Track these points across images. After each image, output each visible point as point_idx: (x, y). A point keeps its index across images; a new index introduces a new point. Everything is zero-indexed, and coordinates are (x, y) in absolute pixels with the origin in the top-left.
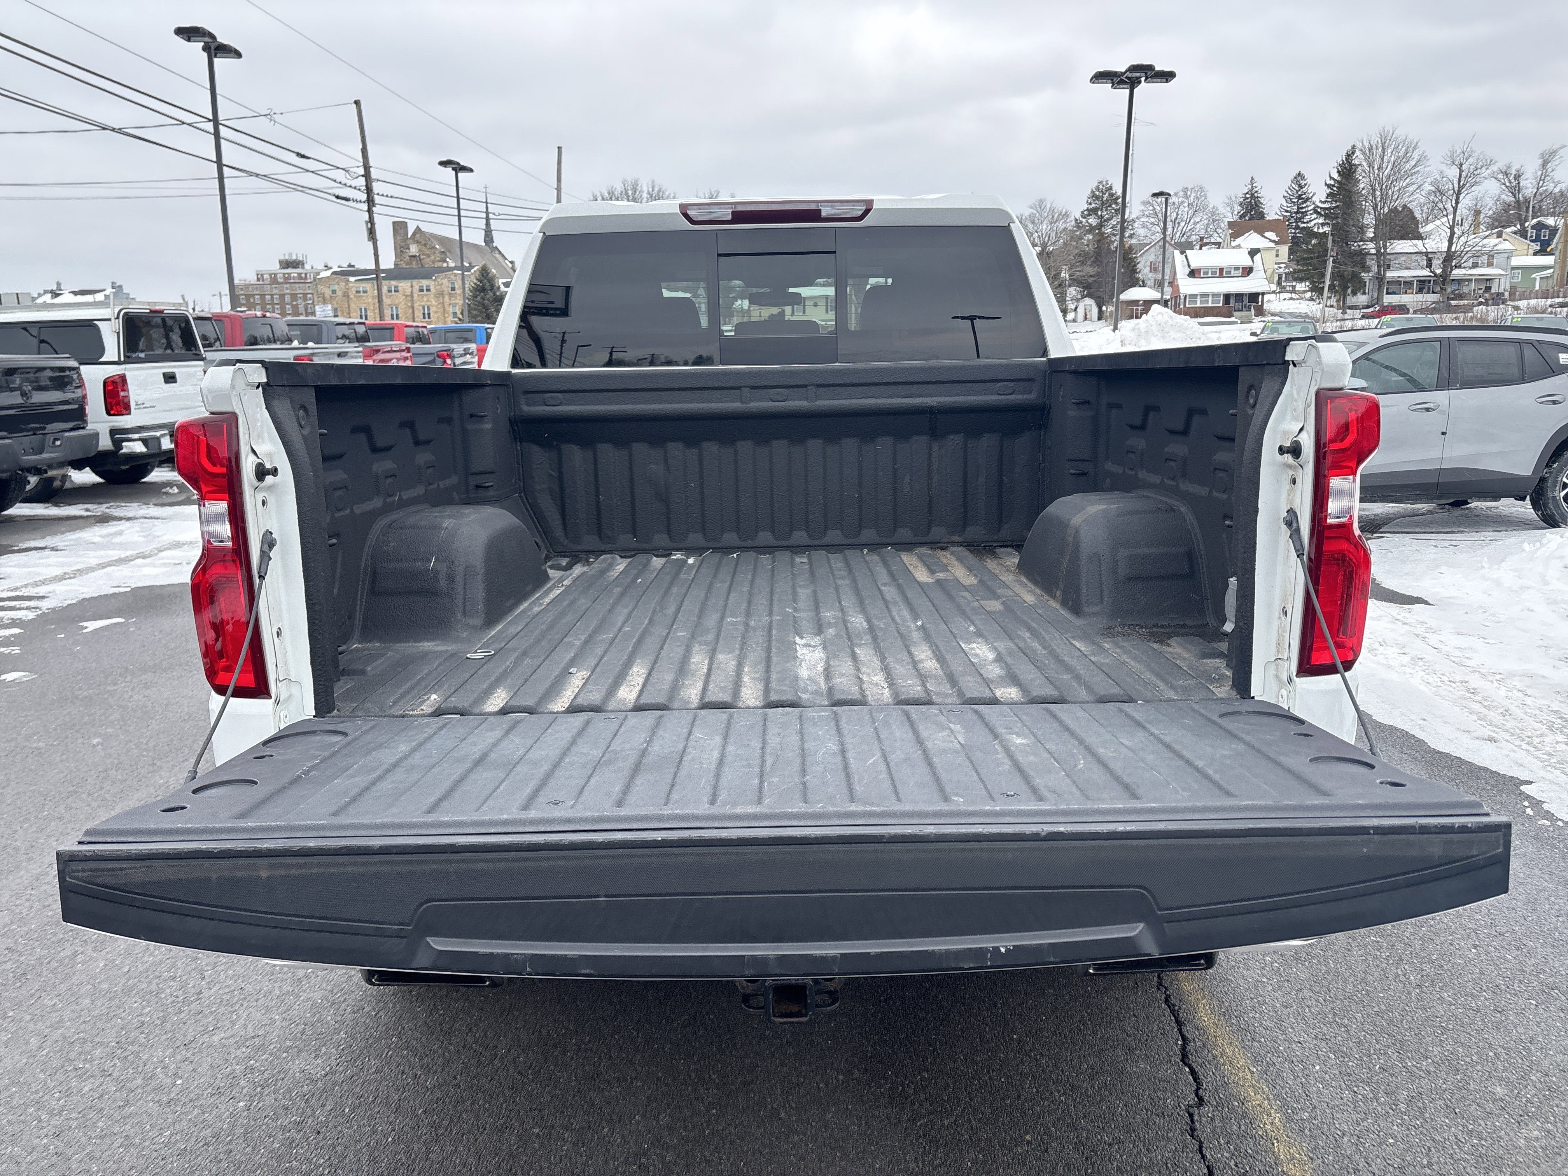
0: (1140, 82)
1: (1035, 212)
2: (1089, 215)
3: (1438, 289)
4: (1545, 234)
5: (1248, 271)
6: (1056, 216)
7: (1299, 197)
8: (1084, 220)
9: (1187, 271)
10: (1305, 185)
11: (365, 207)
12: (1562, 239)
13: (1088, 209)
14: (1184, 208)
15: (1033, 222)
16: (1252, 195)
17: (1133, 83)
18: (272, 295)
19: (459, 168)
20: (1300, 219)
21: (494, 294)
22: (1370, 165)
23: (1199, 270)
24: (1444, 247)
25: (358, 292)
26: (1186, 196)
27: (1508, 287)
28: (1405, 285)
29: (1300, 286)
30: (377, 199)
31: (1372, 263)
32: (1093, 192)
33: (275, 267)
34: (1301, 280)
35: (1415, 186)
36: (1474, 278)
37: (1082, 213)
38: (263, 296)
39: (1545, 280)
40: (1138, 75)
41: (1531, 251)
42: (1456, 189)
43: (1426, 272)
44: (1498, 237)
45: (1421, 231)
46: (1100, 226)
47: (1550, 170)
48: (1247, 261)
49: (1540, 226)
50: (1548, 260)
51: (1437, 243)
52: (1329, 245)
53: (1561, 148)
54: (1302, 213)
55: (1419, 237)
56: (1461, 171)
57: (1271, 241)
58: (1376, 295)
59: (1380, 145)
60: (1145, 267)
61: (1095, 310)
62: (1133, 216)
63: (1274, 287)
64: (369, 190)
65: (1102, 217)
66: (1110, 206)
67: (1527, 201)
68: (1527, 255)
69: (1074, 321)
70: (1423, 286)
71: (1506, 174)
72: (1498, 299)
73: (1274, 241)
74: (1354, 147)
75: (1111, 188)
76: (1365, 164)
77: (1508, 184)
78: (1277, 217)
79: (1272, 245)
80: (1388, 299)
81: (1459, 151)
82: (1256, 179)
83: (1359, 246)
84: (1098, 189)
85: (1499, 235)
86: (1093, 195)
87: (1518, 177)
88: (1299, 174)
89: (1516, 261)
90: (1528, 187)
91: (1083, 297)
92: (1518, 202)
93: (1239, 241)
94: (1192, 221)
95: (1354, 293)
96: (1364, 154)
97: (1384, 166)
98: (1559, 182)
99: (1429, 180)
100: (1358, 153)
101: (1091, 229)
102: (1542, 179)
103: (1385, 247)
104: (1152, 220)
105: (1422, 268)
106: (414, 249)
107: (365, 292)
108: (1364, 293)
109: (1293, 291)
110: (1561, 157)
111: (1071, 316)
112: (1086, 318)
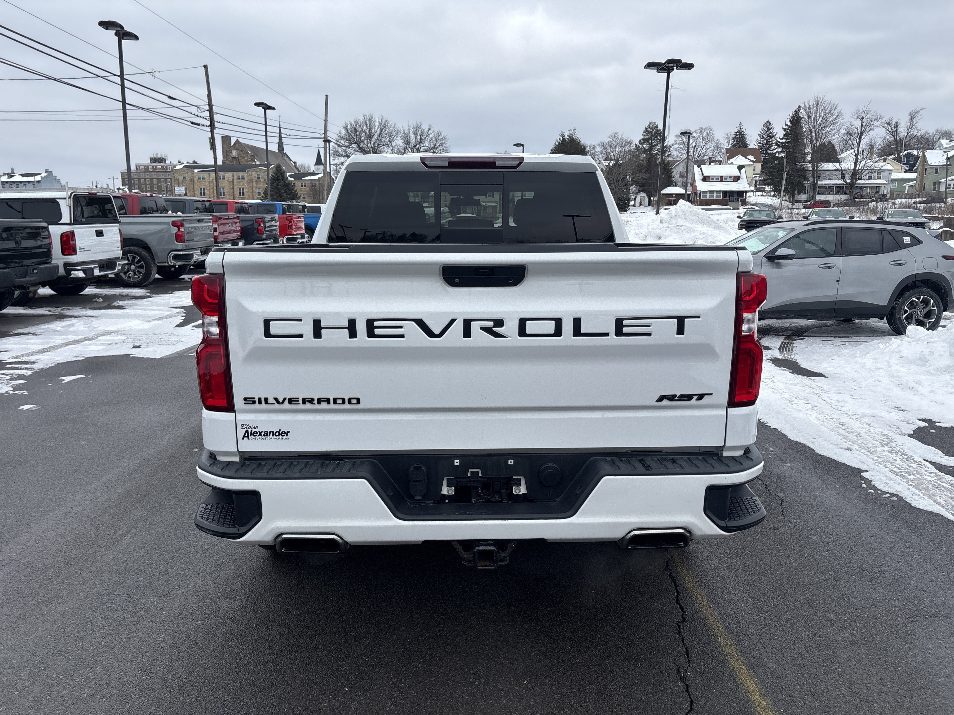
0: (673, 69)
1: (612, 140)
2: (644, 142)
3: (848, 192)
4: (912, 160)
5: (737, 179)
6: (624, 143)
7: (768, 135)
8: (641, 145)
9: (701, 177)
10: (771, 128)
11: (209, 129)
12: (921, 163)
13: (643, 139)
14: (700, 140)
15: (610, 146)
16: (740, 133)
17: (669, 70)
18: (145, 179)
19: (267, 107)
20: (768, 148)
21: (284, 182)
22: (809, 118)
23: (708, 177)
24: (852, 167)
25: (200, 178)
26: (701, 133)
27: (889, 191)
28: (829, 189)
29: (768, 188)
31: (810, 175)
32: (646, 129)
33: (147, 162)
34: (768, 185)
35: (835, 131)
36: (869, 186)
37: (640, 141)
38: (139, 179)
39: (911, 188)
40: (672, 65)
41: (903, 170)
42: (859, 133)
43: (841, 182)
44: (883, 162)
45: (839, 157)
46: (651, 149)
47: (915, 122)
48: (736, 172)
49: (909, 155)
50: (913, 176)
51: (848, 164)
52: (785, 164)
53: (922, 110)
54: (770, 144)
55: (838, 161)
56: (863, 122)
57: (751, 161)
58: (812, 194)
59: (815, 106)
60: (677, 174)
61: (646, 199)
62: (670, 144)
63: (752, 188)
64: (212, 119)
65: (651, 144)
66: (656, 137)
67: (901, 140)
68: (901, 173)
69: (634, 206)
70: (839, 189)
71: (889, 124)
72: (883, 199)
73: (752, 161)
74: (800, 107)
75: (657, 127)
76: (806, 117)
77: (890, 130)
78: (754, 147)
79: (752, 163)
80: (819, 197)
81: (861, 110)
82: (742, 124)
83: (802, 165)
84: (649, 127)
85: (885, 161)
86: (646, 131)
87: (896, 126)
88: (768, 122)
89: (894, 176)
90: (902, 132)
91: (640, 191)
92: (896, 141)
93: (732, 160)
94: (705, 147)
95: (799, 193)
96: (806, 111)
97: (817, 118)
98: (920, 130)
99: (843, 127)
100: (802, 110)
101: (645, 151)
102: (911, 127)
103: (817, 166)
104: (682, 146)
105: (839, 179)
106: (234, 153)
107: (204, 178)
108: (805, 193)
109: (764, 191)
110: (921, 115)
111: (632, 203)
112: (641, 204)
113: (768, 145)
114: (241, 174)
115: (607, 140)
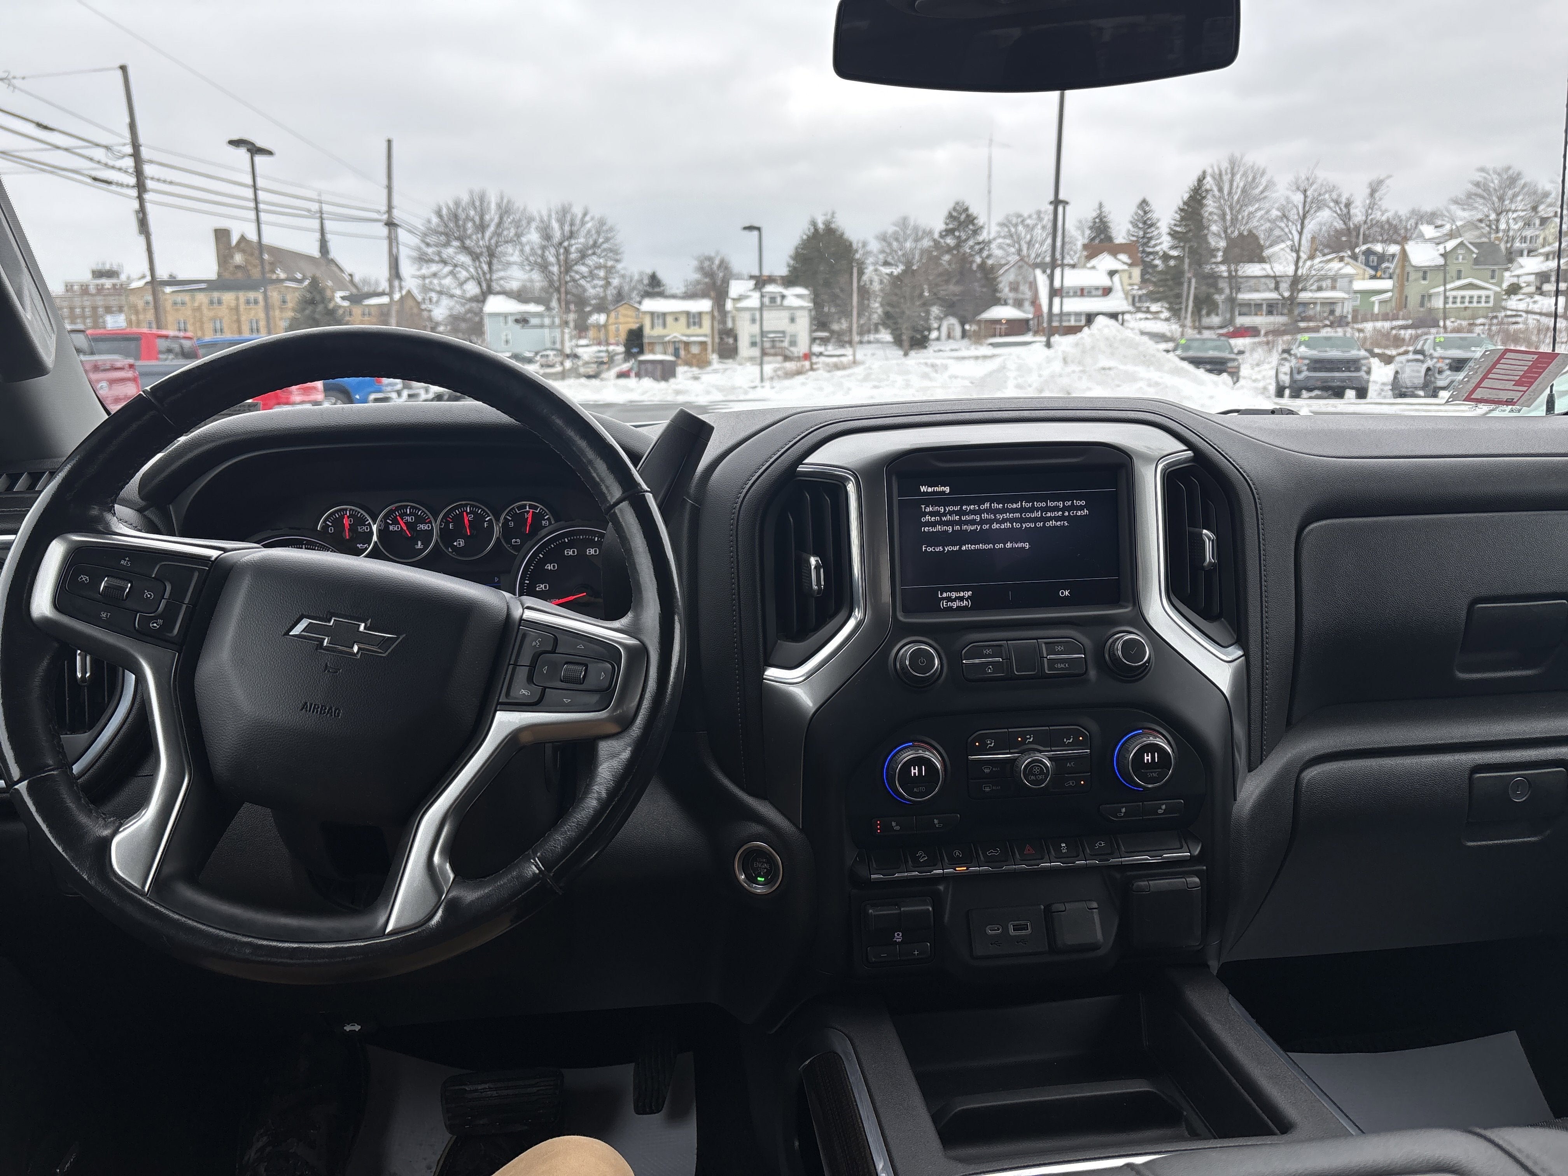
1: (899, 229)
2: (946, 235)
3: (1286, 311)
4: (1373, 259)
5: (1107, 291)
6: (919, 234)
7: (1145, 223)
8: (942, 240)
9: (1049, 290)
10: (1150, 211)
11: (134, 193)
12: (1400, 264)
13: (945, 230)
15: (897, 240)
16: (1101, 220)
18: (83, 308)
19: (255, 150)
20: (1147, 243)
21: (326, 307)
22: (1221, 190)
24: (1291, 270)
25: (175, 303)
26: (1040, 219)
27: (1350, 310)
28: (1255, 308)
29: (1154, 307)
30: (150, 184)
31: (1223, 284)
32: (950, 213)
33: (86, 276)
34: (1156, 300)
35: (1262, 212)
36: (1319, 301)
37: (940, 233)
38: (72, 309)
39: (1384, 304)
41: (1367, 276)
42: (1301, 213)
43: (1274, 295)
44: (1340, 261)
45: (1264, 254)
46: (958, 246)
47: (1378, 199)
48: (1106, 282)
49: (1368, 253)
50: (1387, 284)
51: (1284, 266)
52: (1186, 267)
53: (1387, 178)
54: (1148, 238)
55: (1262, 260)
56: (1306, 197)
57: (1124, 263)
58: (1228, 316)
59: (1229, 170)
60: (1005, 287)
61: (958, 329)
62: (992, 236)
63: (1131, 308)
64: (139, 173)
65: (959, 237)
66: (967, 226)
67: (1357, 228)
68: (1364, 279)
69: (938, 339)
70: (1271, 308)
71: (1337, 202)
72: (1341, 322)
73: (1126, 263)
74: (1204, 173)
75: (967, 209)
76: (1215, 189)
77: (1339, 212)
78: (1124, 241)
79: (1126, 267)
80: (1242, 321)
81: (1303, 177)
82: (1104, 204)
83: (1211, 268)
84: (954, 209)
85: (1341, 259)
86: (950, 216)
87: (1348, 205)
88: (1144, 201)
89: (1359, 285)
90: (1358, 215)
91: (946, 316)
92: (1349, 229)
93: (1094, 262)
94: (1046, 243)
95: (1208, 314)
96: (1214, 179)
97: (1234, 191)
98: (1386, 211)
99: (1276, 205)
100: (1209, 179)
101: (949, 249)
102: (1371, 206)
103: (1236, 271)
104: (1008, 241)
105: (1271, 291)
106: (238, 258)
107: (183, 303)
108: (1217, 315)
109: (1148, 311)
110: (1388, 187)
111: (934, 335)
112: (949, 337)
113: (1146, 240)
114: (252, 295)
115: (891, 229)
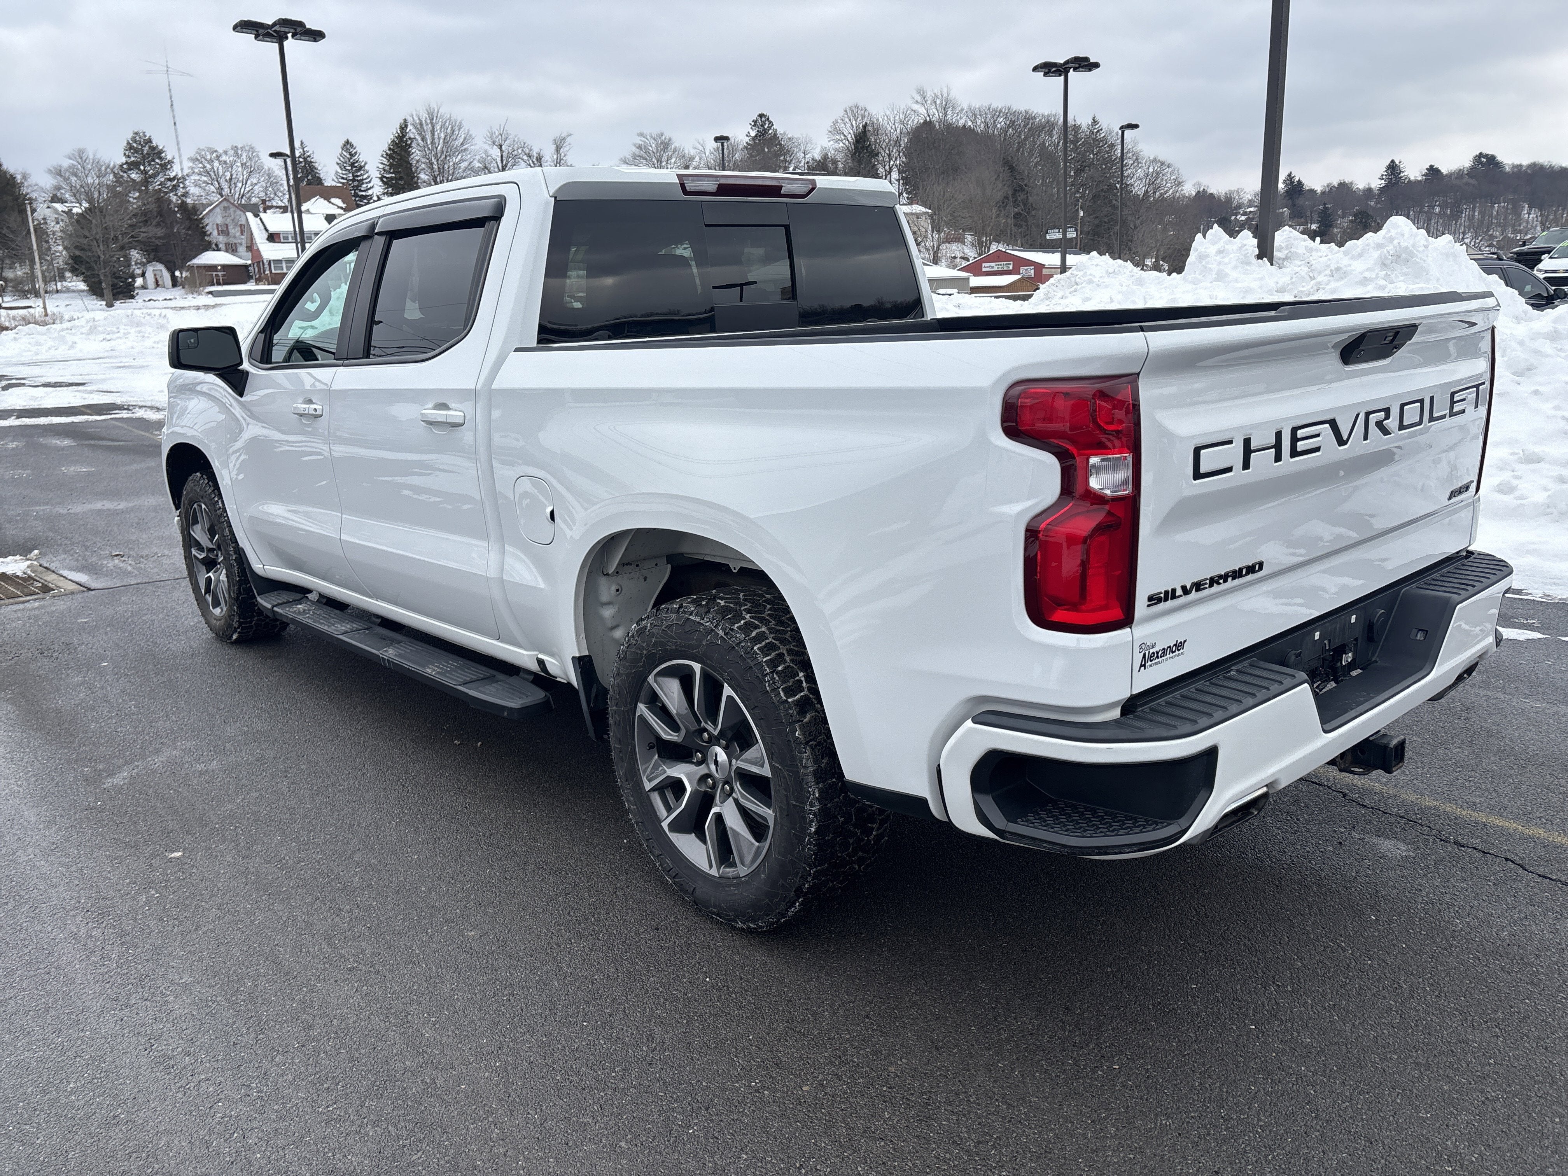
0: (287, 38)
1: (75, 163)
2: (128, 169)
6: (103, 168)
7: (352, 165)
8: (125, 175)
9: (266, 235)
10: (356, 153)
13: (126, 163)
14: (238, 169)
15: (76, 175)
16: (305, 159)
17: (280, 39)
20: (358, 186)
22: (424, 139)
23: (278, 235)
26: (237, 156)
32: (128, 143)
37: (121, 166)
40: (287, 30)
46: (146, 182)
47: (563, 154)
48: (325, 226)
53: (568, 136)
54: (358, 181)
56: (502, 151)
57: (339, 207)
59: (428, 121)
60: (213, 230)
61: (167, 276)
62: (182, 173)
65: (145, 172)
66: (153, 160)
69: (144, 287)
71: (529, 156)
73: (341, 208)
74: (405, 121)
75: (150, 141)
76: (419, 138)
78: (334, 184)
79: (342, 212)
81: (497, 133)
82: (306, 143)
84: (134, 140)
86: (130, 147)
88: (348, 142)
91: (149, 262)
93: (307, 206)
94: (249, 182)
96: (416, 128)
97: (436, 141)
99: (477, 157)
100: (410, 127)
101: (136, 185)
104: (205, 179)
110: (569, 144)
111: (139, 282)
112: (157, 285)
115: (66, 163)
